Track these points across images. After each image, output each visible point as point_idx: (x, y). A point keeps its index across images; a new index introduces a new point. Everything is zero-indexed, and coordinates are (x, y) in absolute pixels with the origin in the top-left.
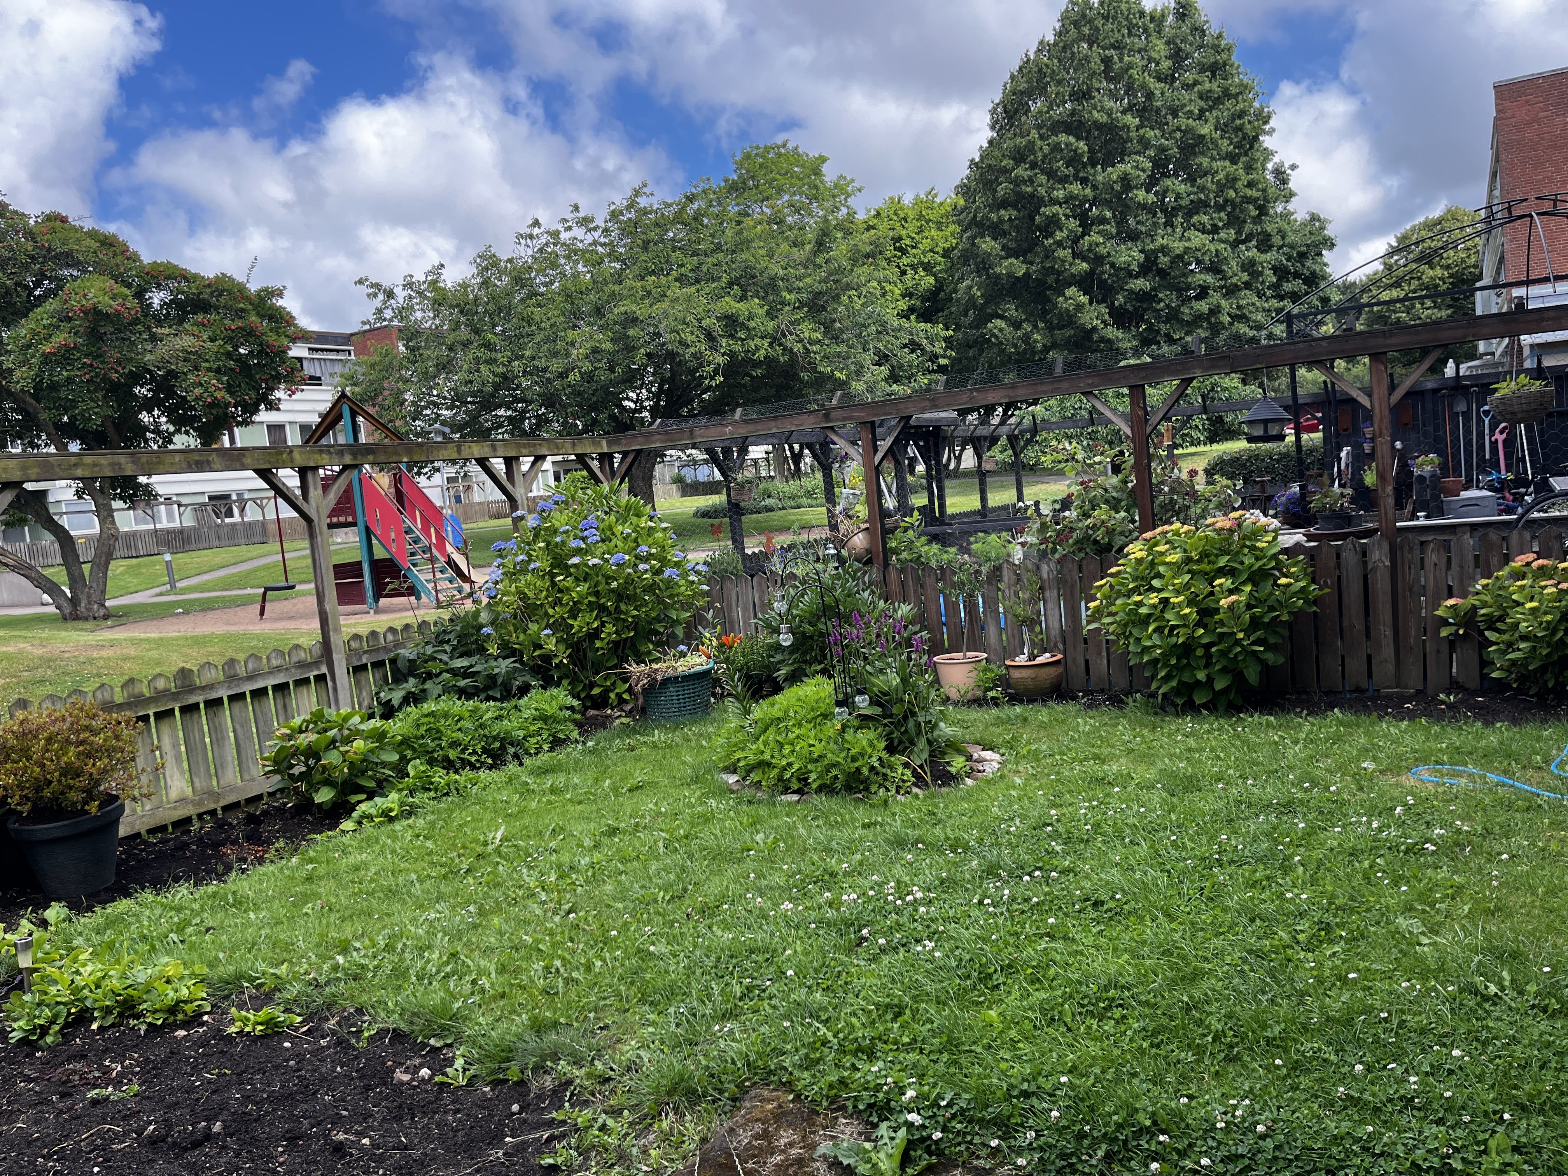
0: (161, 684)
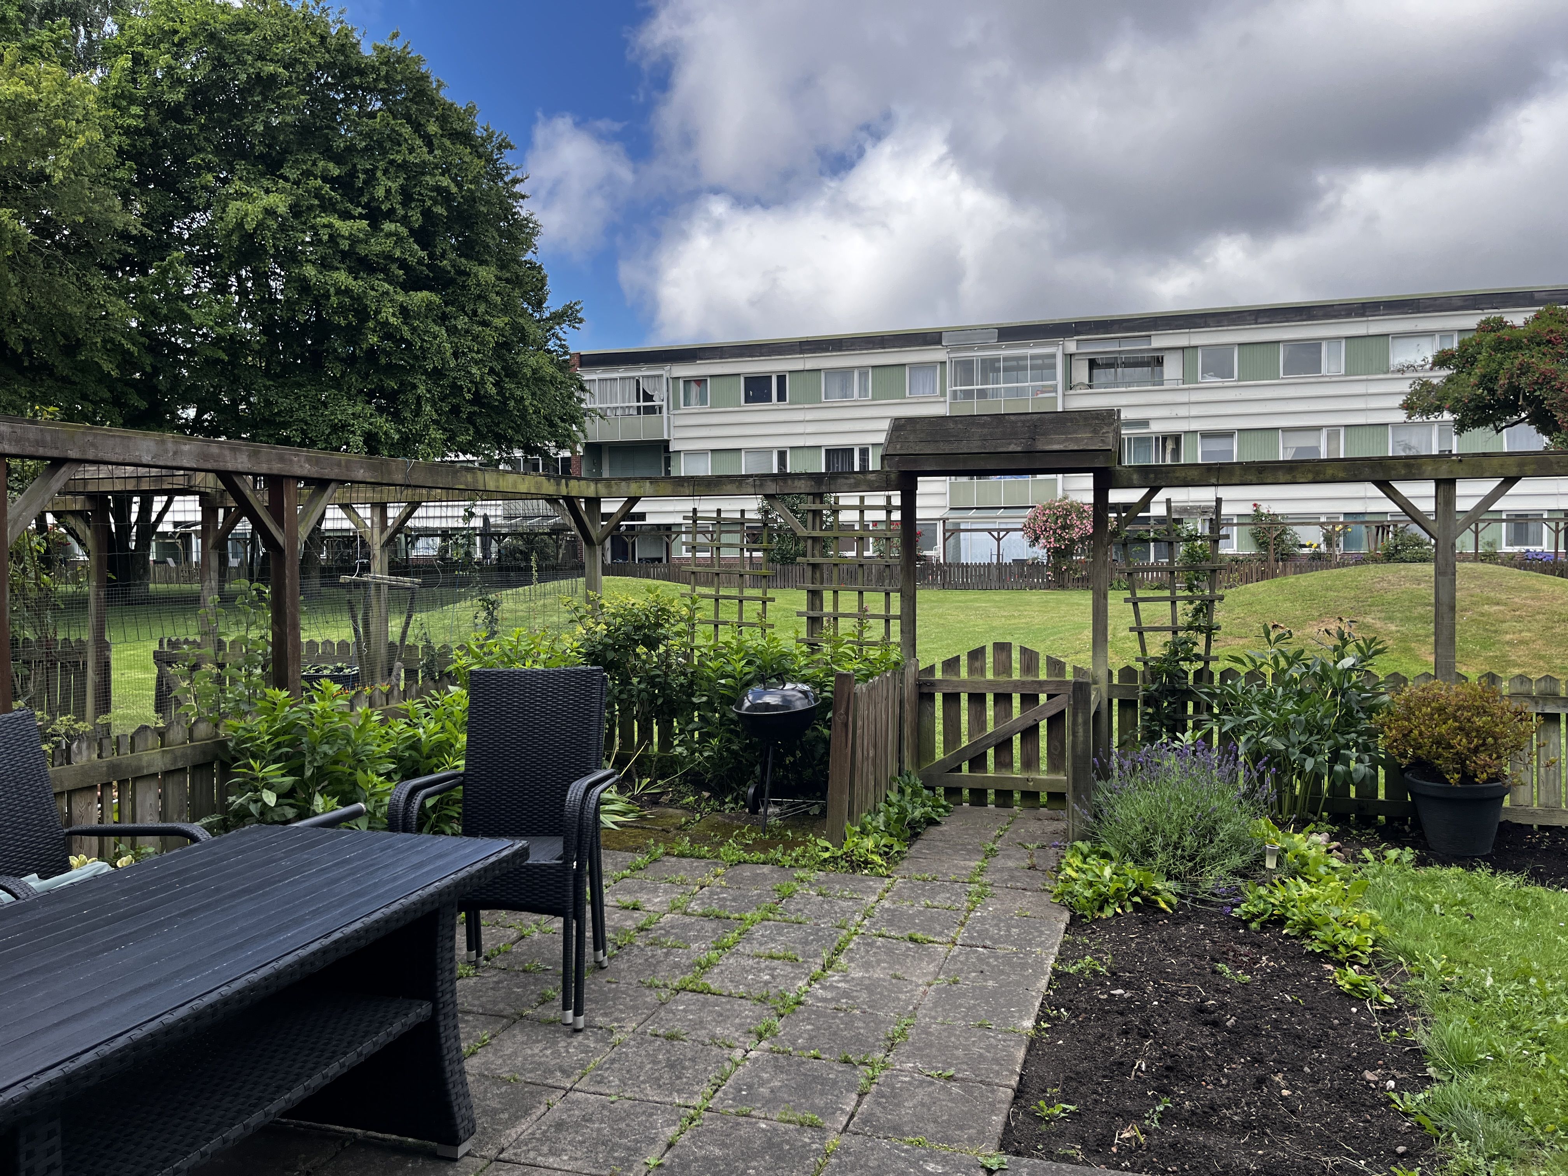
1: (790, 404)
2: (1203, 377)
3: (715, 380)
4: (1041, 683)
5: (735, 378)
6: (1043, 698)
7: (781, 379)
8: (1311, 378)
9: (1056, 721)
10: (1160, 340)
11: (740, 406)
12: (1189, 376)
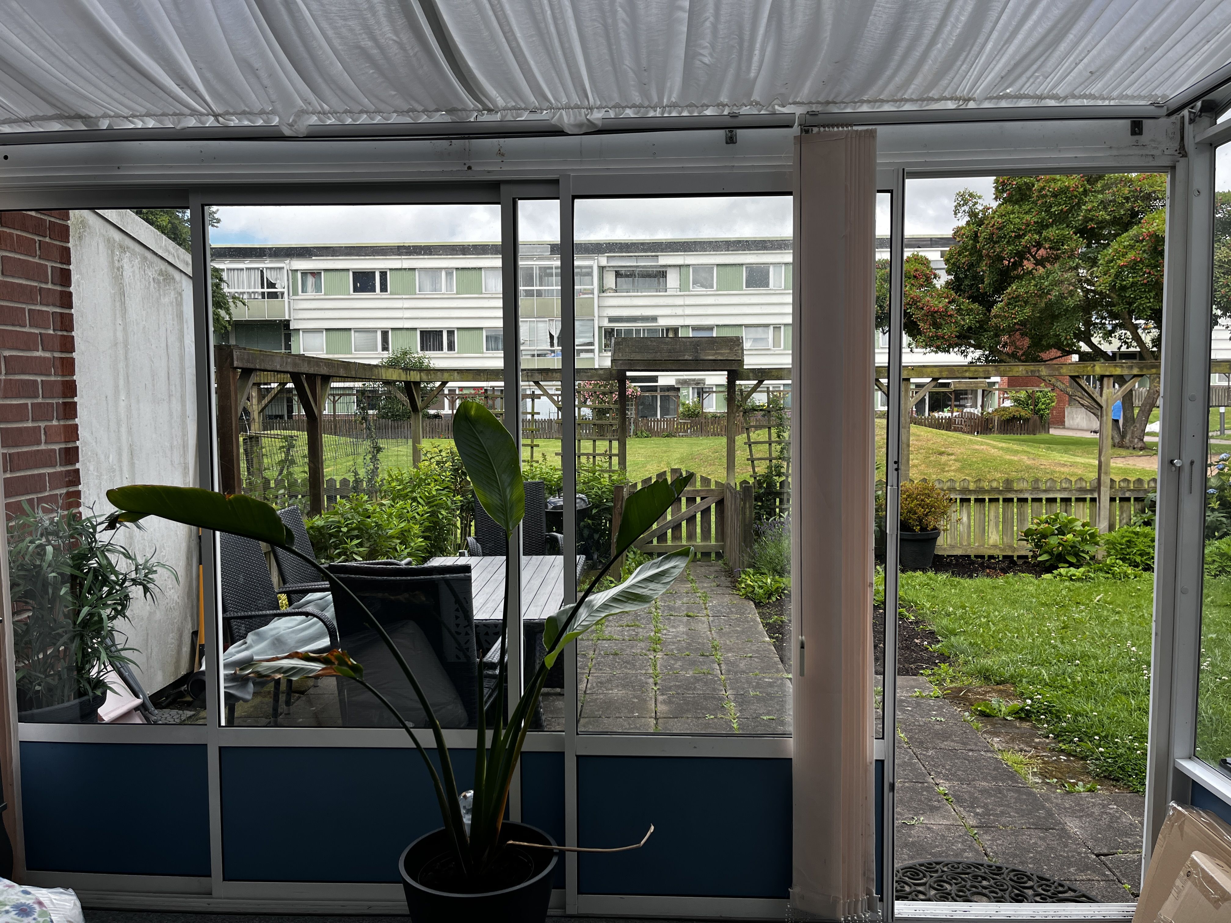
0: (995, 484)
1: (391, 294)
2: (693, 287)
3: (329, 274)
4: (698, 491)
5: (345, 273)
6: (698, 500)
7: (383, 274)
8: (762, 290)
9: (706, 512)
10: (665, 260)
11: (349, 294)
12: (683, 286)
